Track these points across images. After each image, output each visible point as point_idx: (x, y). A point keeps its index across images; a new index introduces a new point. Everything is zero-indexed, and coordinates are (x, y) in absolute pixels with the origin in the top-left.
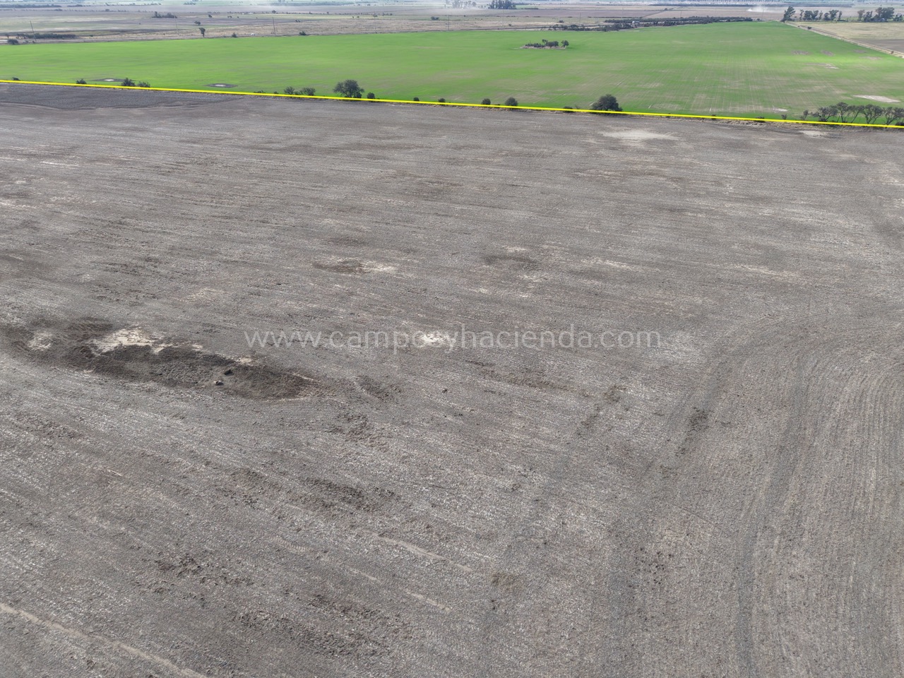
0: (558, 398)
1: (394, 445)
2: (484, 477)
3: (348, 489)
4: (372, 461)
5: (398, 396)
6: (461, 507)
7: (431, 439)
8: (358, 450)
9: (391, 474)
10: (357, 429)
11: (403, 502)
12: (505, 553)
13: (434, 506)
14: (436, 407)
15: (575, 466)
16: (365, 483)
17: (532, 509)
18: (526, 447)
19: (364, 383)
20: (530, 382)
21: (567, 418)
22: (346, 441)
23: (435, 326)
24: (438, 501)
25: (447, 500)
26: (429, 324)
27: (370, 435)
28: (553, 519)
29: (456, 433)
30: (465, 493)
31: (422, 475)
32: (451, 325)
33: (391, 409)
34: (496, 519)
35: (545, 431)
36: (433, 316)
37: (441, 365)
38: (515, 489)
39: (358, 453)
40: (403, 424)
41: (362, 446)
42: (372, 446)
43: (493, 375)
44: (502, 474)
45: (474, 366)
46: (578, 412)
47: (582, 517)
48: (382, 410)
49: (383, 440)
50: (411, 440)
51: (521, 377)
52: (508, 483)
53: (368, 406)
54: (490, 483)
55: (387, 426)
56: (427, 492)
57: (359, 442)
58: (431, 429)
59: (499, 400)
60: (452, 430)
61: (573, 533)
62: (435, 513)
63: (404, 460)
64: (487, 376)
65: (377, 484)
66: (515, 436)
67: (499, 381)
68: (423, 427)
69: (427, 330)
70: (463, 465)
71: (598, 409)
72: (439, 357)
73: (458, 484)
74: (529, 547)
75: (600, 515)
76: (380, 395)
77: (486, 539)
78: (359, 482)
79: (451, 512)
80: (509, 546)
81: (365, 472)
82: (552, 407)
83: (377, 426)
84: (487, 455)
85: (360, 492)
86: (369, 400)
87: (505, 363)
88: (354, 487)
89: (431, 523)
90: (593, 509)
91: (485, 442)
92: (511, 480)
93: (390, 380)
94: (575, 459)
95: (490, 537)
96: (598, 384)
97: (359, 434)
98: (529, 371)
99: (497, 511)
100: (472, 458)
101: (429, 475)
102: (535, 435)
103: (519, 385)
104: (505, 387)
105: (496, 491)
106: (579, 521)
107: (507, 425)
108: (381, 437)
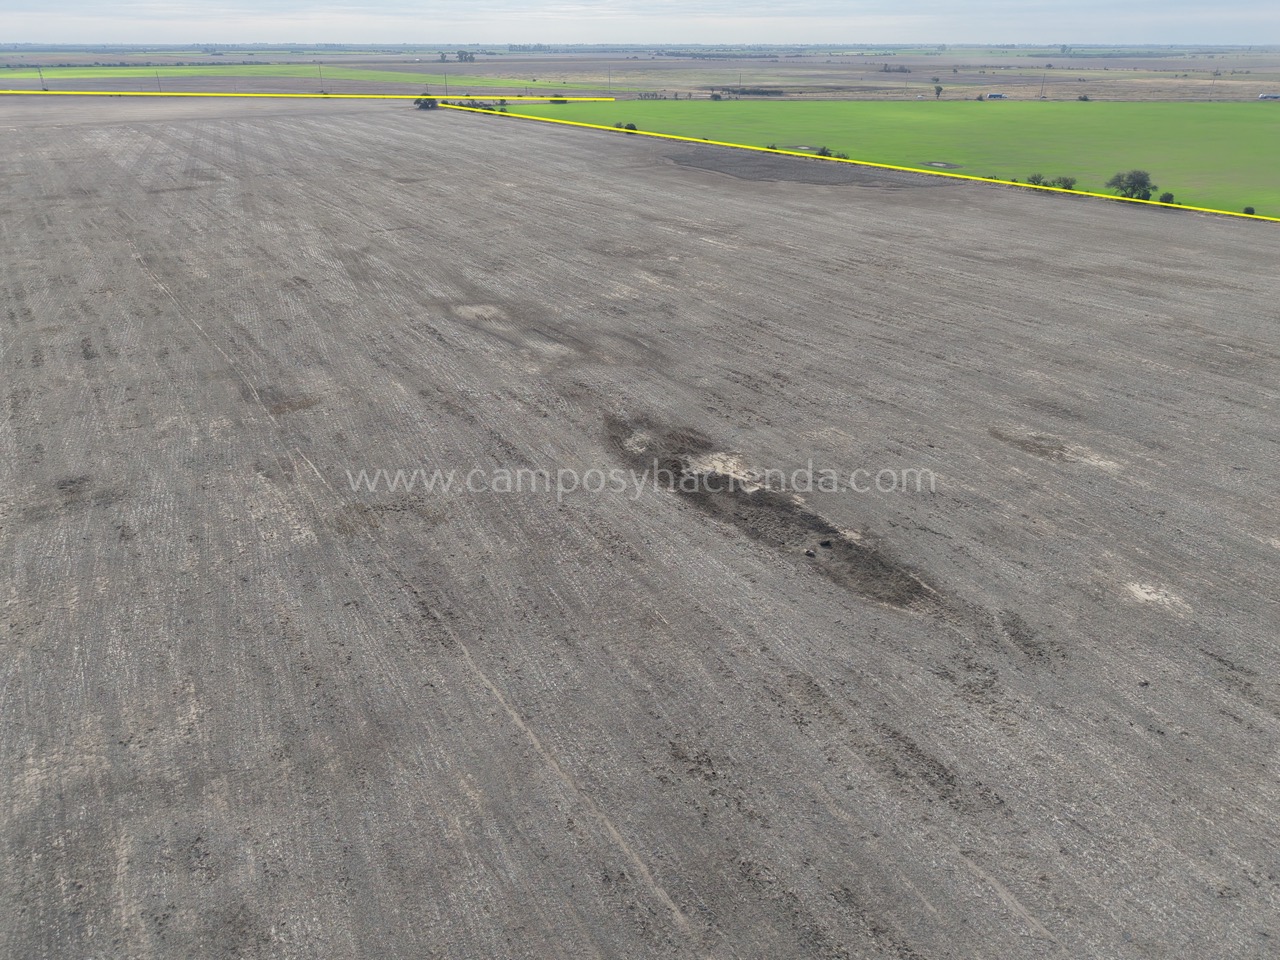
3: (935, 765)
4: (985, 741)
5: (1058, 662)
6: (1111, 876)
8: (970, 716)
9: (1008, 772)
10: (977, 684)
11: (1015, 823)
13: (1063, 851)
14: (1118, 703)
16: (964, 768)
19: (1009, 624)
22: (956, 695)
23: (1160, 576)
24: (1073, 849)
25: (1090, 854)
26: (1152, 568)
27: (994, 702)
29: (1141, 758)
30: (1126, 859)
33: (1040, 677)
34: (1171, 926)
36: (1163, 558)
37: (1153, 640)
38: (1225, 895)
39: (966, 721)
40: (1053, 707)
42: (992, 719)
43: (1246, 690)
44: (1208, 860)
45: (1214, 664)
48: (1026, 673)
49: (1012, 718)
52: (1216, 880)
53: (1005, 658)
54: (1179, 864)
55: (1026, 700)
56: (1059, 826)
57: (974, 705)
59: (1245, 736)
60: (1136, 750)
62: (1062, 864)
63: (1037, 761)
64: (1234, 689)
65: (982, 778)
67: (1257, 704)
68: (1086, 726)
69: (1141, 578)
70: (1137, 813)
72: (1156, 627)
76: (1028, 650)
77: (1139, 947)
78: (955, 762)
79: (1090, 874)
81: (969, 751)
83: (1010, 693)
84: (1190, 817)
85: (952, 777)
86: (1008, 650)
88: (946, 766)
89: (1049, 875)
91: (1192, 794)
92: (1224, 878)
93: (1052, 634)
97: (977, 694)
99: (1178, 914)
100: (1158, 809)
101: (1071, 801)
105: (1187, 882)
108: (1010, 711)
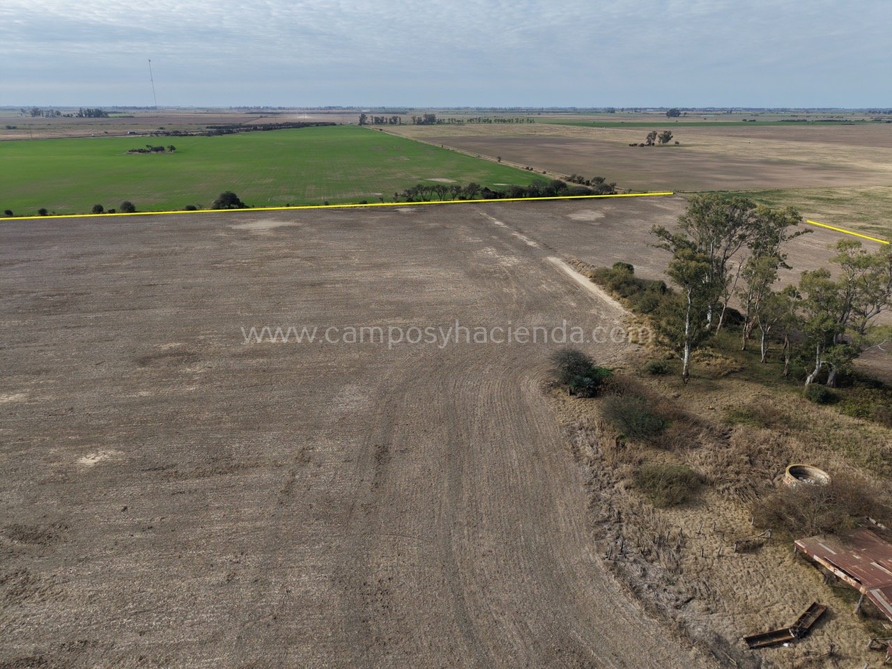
0: (252, 477)
1: (73, 590)
2: (194, 580)
5: (66, 534)
6: (175, 621)
7: (121, 565)
8: (26, 611)
9: (78, 621)
10: (16, 588)
11: (102, 646)
12: (236, 646)
13: (142, 633)
14: (117, 530)
15: (285, 534)
16: (45, 646)
17: (253, 591)
18: (231, 534)
19: (13, 534)
20: (220, 470)
21: (266, 492)
24: (146, 627)
25: (157, 621)
27: (37, 589)
28: (277, 592)
29: (149, 549)
31: (119, 607)
32: (114, 437)
33: (59, 550)
34: (218, 617)
35: (248, 511)
36: (88, 434)
37: (113, 482)
38: (230, 580)
39: (26, 616)
40: (80, 561)
41: (29, 605)
42: (43, 600)
43: (177, 476)
44: (213, 570)
45: (153, 473)
46: (276, 483)
47: (304, 578)
48: (47, 555)
49: (58, 588)
50: (95, 576)
51: (209, 468)
52: (222, 576)
53: (26, 558)
55: (59, 571)
56: (130, 623)
57: (24, 602)
58: (118, 554)
59: (191, 498)
60: (144, 547)
61: (299, 597)
62: (146, 641)
64: (171, 479)
65: (62, 640)
66: (217, 528)
67: (186, 479)
69: (84, 452)
71: (294, 475)
72: (109, 475)
73: (166, 599)
74: (260, 629)
75: (320, 570)
76: (40, 540)
77: (211, 642)
78: (36, 648)
79: (164, 631)
80: (239, 638)
81: (41, 632)
82: (248, 487)
83: (45, 575)
84: (192, 557)
86: (25, 551)
87: (188, 459)
89: (143, 653)
90: (312, 566)
91: (185, 546)
92: (224, 572)
93: (49, 520)
94: (284, 527)
95: (215, 638)
96: (288, 451)
97: (21, 593)
98: (215, 460)
100: (175, 567)
101: (127, 604)
102: (238, 520)
103: (209, 477)
104: (193, 483)
106: (302, 583)
107: (205, 520)
108: (53, 586)
